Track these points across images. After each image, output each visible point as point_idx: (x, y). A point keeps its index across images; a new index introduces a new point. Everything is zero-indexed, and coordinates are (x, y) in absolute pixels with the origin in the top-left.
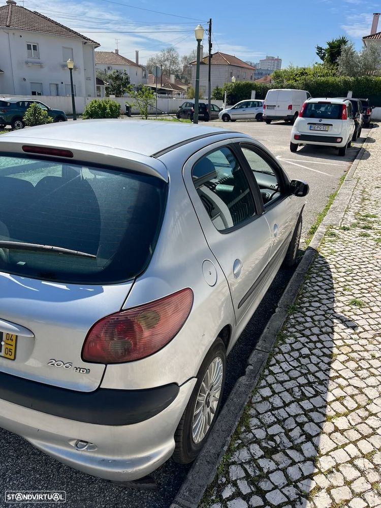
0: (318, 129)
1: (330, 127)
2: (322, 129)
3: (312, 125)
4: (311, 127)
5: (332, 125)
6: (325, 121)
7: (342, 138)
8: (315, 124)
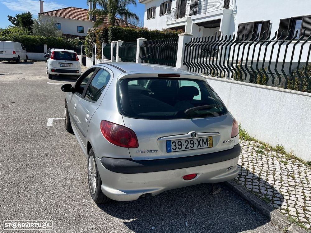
0: (65, 66)
1: (72, 65)
2: (67, 66)
3: (61, 64)
4: (61, 65)
5: (72, 64)
6: (68, 62)
7: (79, 71)
8: (63, 63)
